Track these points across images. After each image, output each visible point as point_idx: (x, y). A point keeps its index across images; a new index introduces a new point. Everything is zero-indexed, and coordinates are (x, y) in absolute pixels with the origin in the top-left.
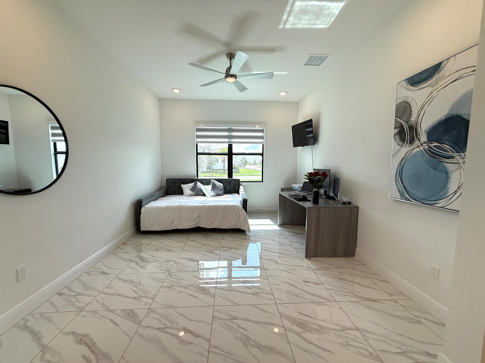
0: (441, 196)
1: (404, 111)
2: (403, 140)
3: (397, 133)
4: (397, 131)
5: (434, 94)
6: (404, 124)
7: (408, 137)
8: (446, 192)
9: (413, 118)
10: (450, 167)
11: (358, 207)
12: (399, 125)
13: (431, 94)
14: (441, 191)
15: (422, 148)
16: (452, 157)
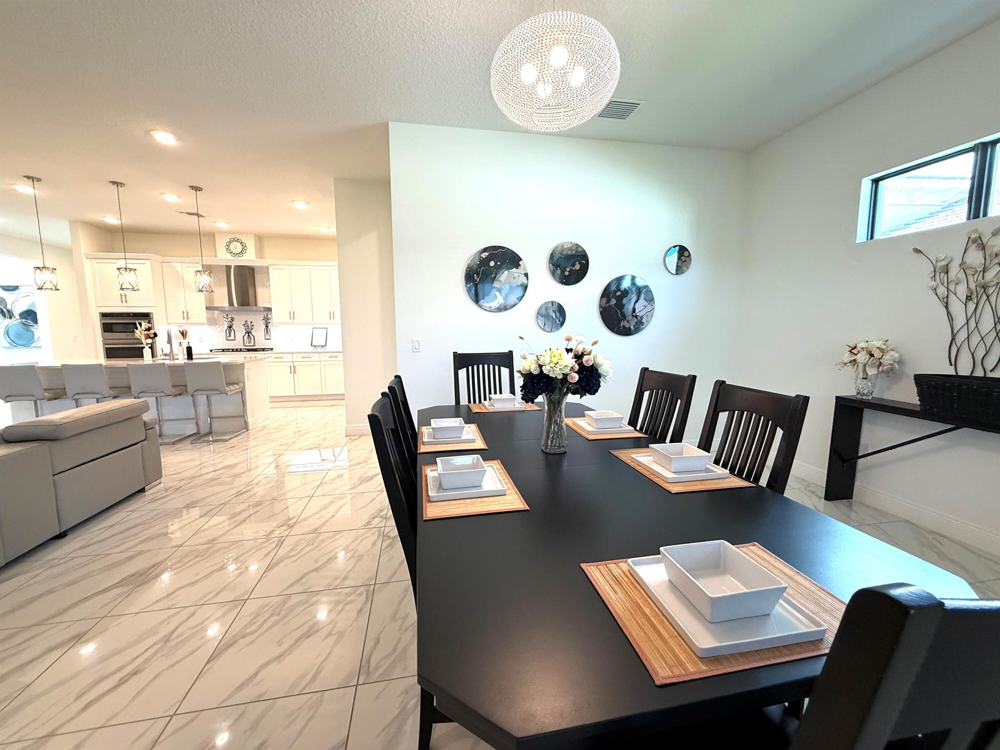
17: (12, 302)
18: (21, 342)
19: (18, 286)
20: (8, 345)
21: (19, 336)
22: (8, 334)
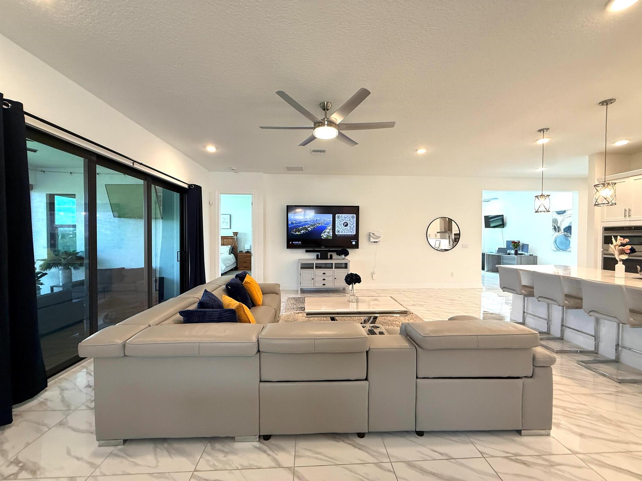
0: (568, 248)
1: (556, 222)
3: (553, 228)
6: (556, 226)
7: (557, 230)
8: (570, 246)
9: (559, 225)
10: (569, 239)
11: (537, 256)
13: (563, 218)
15: (562, 234)
16: (569, 236)
17: (561, 221)
18: (562, 248)
19: (566, 211)
20: (555, 249)
21: (562, 243)
22: (556, 242)
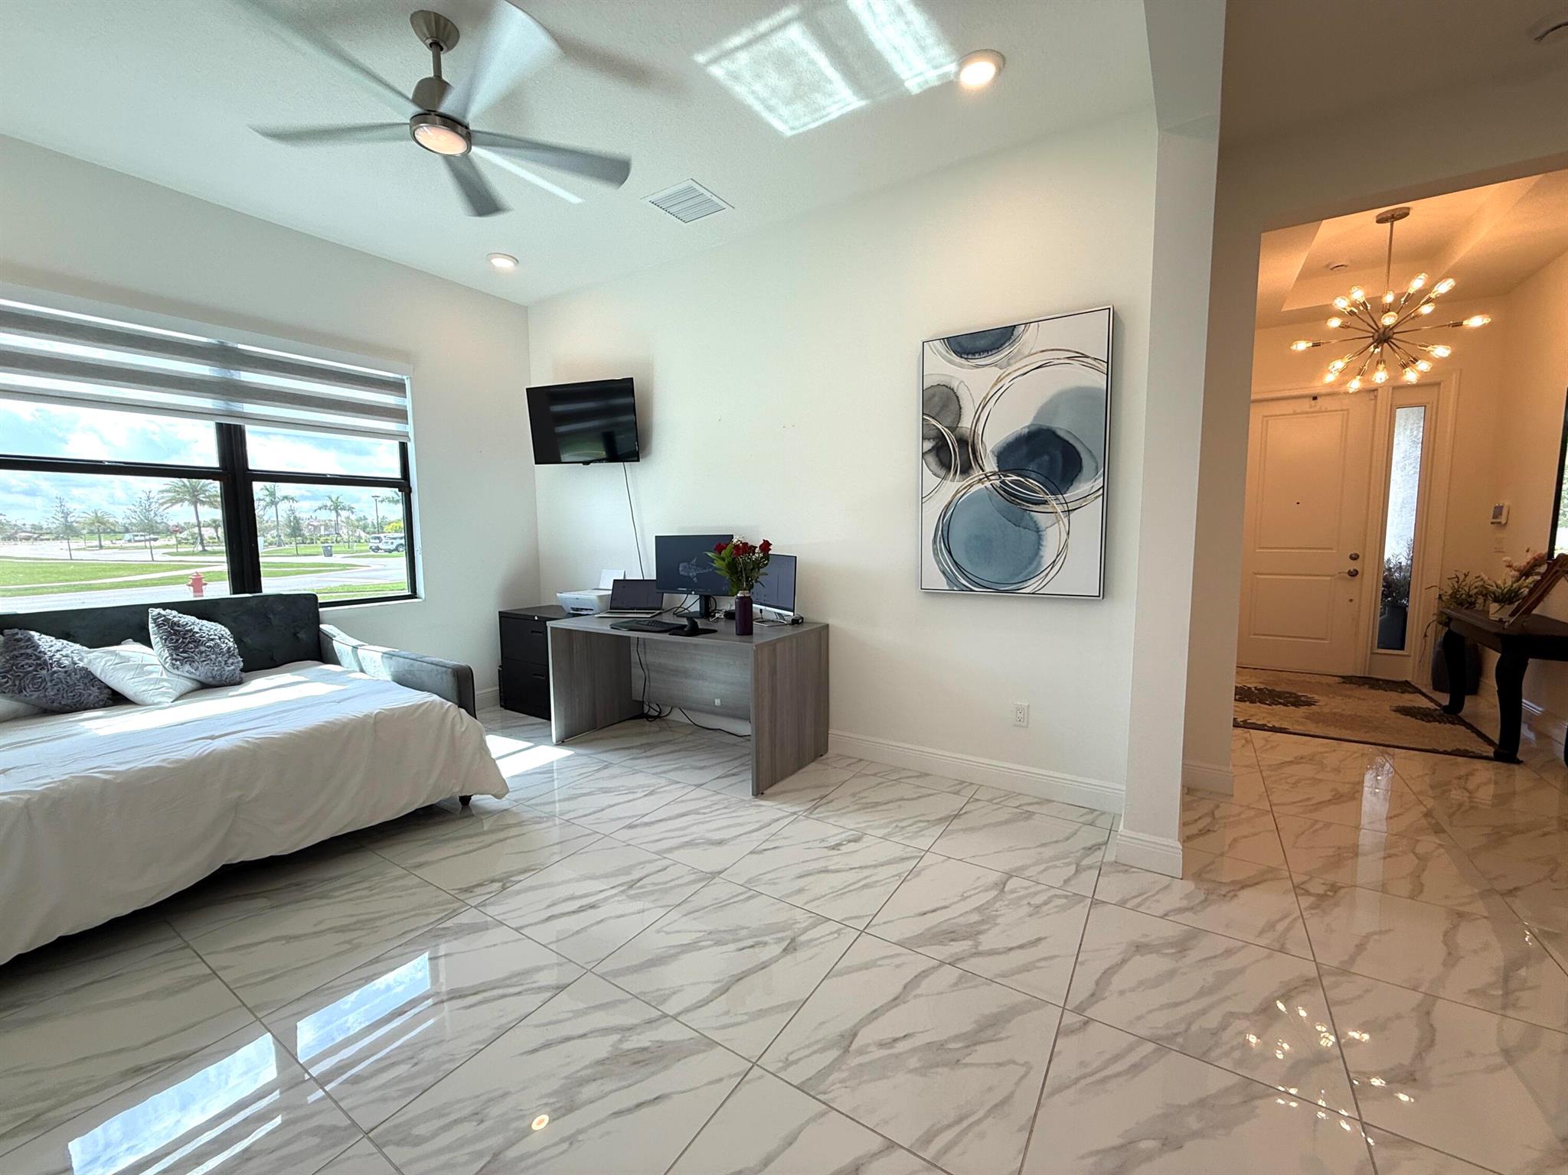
0: (1030, 573)
1: (945, 406)
2: (945, 465)
3: (930, 451)
4: (928, 445)
5: (1006, 382)
6: (946, 432)
7: (956, 461)
8: (1039, 564)
9: (966, 423)
10: (1042, 519)
11: (826, 627)
12: (933, 433)
13: (998, 381)
14: (1031, 563)
15: (988, 484)
16: (1045, 502)
17: (980, 399)
18: (986, 574)
20: (942, 583)
21: (984, 545)
22: (946, 539)
